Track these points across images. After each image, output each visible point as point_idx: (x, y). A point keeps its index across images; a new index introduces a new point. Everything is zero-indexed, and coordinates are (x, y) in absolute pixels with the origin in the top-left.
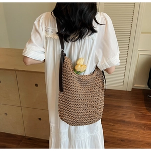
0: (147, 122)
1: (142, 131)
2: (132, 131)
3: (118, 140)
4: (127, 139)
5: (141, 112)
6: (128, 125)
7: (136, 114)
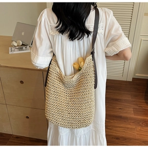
0: (145, 118)
1: (139, 128)
2: (128, 128)
3: (113, 138)
4: (122, 137)
5: (140, 107)
6: (125, 122)
7: (135, 108)
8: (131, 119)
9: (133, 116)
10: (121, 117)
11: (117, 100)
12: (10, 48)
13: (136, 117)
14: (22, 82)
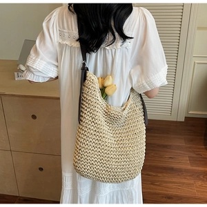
1: (199, 183)
2: (184, 183)
3: (163, 197)
4: (176, 196)
5: (199, 154)
6: (179, 175)
7: (191, 157)
8: (187, 171)
9: (189, 167)
10: (172, 169)
11: (165, 146)
12: (16, 74)
13: (194, 168)
14: (34, 117)
